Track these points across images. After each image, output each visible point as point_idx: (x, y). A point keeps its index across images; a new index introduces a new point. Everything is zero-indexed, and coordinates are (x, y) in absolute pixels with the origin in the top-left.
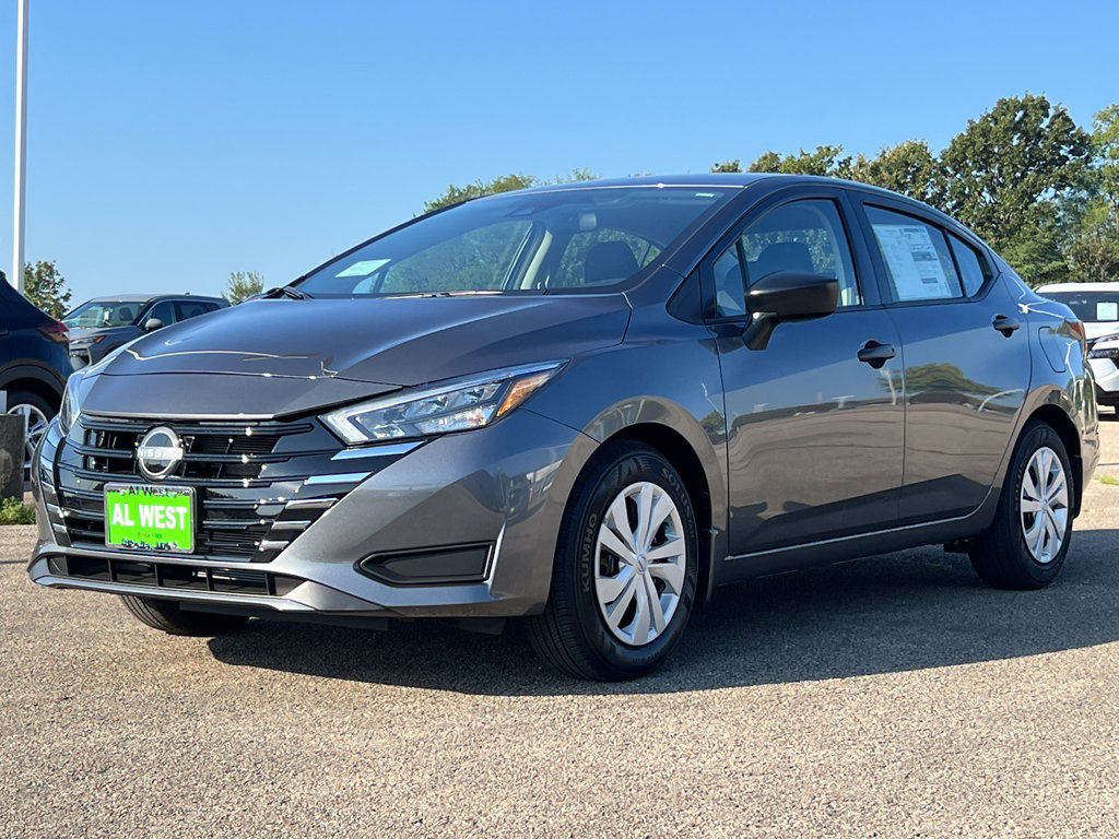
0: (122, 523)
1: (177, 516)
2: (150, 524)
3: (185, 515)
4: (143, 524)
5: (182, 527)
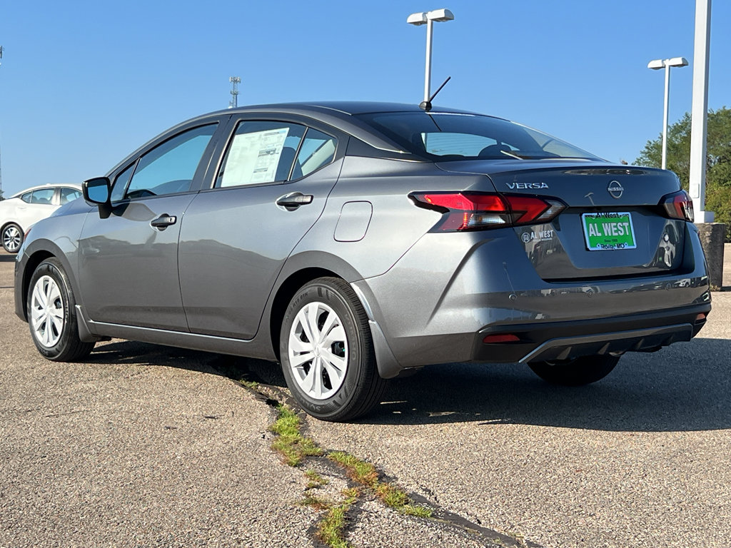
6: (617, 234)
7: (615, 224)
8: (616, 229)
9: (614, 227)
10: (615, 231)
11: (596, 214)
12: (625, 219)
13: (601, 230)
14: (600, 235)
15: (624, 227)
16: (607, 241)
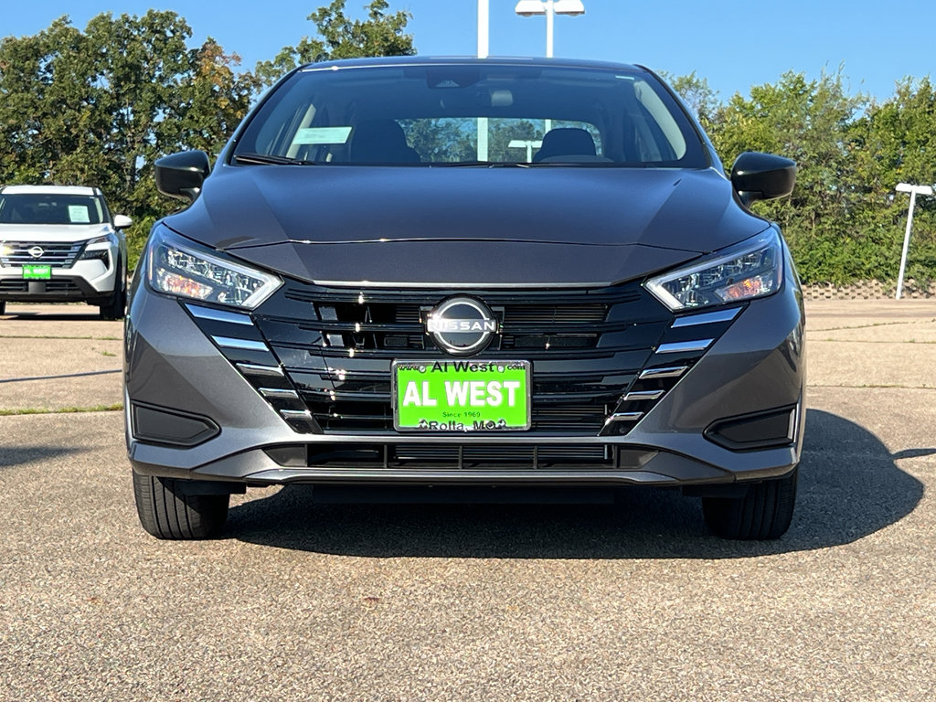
0: (418, 403)
1: (505, 392)
2: (463, 402)
3: (517, 391)
4: (451, 402)
5: (512, 402)
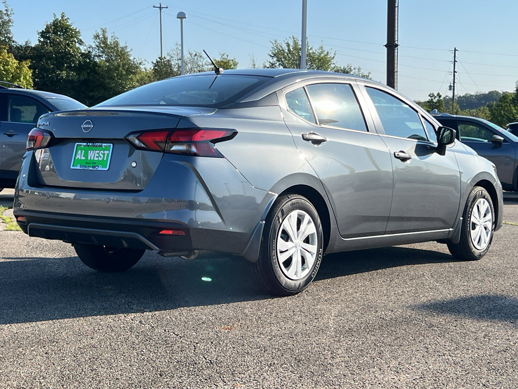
6: (97, 159)
7: (98, 152)
8: (98, 155)
9: (97, 153)
10: (97, 157)
11: (86, 144)
12: (107, 149)
13: (86, 155)
14: (84, 158)
15: (104, 154)
16: (88, 163)
